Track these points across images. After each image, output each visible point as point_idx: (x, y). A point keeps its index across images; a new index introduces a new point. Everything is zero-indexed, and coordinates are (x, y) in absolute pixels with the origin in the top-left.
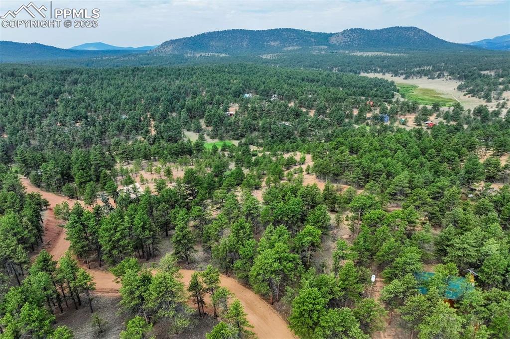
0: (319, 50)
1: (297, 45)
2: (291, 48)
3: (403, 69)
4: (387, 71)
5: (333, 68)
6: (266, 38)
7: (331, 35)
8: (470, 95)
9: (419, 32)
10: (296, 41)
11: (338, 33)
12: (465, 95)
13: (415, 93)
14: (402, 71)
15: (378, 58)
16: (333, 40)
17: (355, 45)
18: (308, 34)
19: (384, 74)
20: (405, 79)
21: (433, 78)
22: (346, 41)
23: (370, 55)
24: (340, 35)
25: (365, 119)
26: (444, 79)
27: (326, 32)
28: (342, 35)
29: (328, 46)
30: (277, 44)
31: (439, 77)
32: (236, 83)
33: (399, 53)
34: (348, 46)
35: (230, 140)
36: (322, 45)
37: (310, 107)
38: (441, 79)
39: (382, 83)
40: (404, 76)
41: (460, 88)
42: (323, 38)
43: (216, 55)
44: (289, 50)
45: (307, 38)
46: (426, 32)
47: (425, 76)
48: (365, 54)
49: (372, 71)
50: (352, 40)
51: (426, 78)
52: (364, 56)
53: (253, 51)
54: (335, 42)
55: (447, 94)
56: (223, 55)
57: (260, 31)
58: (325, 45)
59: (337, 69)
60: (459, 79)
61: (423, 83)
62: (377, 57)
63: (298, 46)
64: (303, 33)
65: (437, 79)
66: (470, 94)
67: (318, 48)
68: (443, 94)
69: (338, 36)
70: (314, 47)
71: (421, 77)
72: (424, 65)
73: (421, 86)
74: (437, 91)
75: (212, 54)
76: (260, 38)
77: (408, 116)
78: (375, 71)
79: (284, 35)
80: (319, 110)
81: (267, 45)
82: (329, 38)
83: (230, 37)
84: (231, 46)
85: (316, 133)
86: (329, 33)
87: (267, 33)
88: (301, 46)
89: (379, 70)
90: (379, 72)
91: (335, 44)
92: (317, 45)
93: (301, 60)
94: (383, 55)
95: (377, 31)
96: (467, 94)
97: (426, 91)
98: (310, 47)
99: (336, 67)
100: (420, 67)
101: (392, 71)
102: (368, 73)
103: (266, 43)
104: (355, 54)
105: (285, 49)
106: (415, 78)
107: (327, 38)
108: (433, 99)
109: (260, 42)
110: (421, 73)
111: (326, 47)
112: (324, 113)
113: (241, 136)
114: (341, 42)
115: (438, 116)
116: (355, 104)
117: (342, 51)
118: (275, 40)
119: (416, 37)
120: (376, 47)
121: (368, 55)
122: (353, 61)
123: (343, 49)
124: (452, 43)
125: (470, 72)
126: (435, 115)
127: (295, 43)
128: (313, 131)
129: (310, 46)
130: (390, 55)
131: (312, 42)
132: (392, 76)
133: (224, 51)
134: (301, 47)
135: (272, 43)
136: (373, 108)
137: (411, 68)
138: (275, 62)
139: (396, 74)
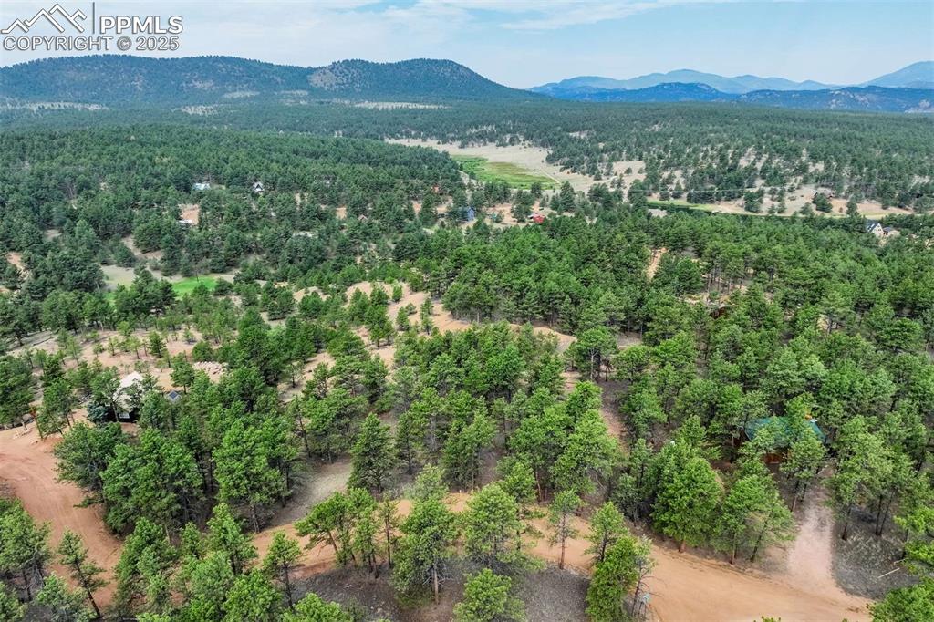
0: (294, 99)
1: (249, 88)
2: (237, 95)
3: (453, 131)
4: (427, 135)
5: (332, 131)
6: (183, 74)
7: (311, 71)
8: (569, 170)
9: (458, 69)
10: (247, 82)
11: (324, 67)
12: (561, 171)
13: (486, 170)
14: (452, 135)
15: (405, 113)
16: (316, 80)
17: (357, 90)
18: (268, 69)
19: (424, 140)
20: (462, 147)
21: (505, 145)
22: (340, 82)
23: (390, 107)
24: (327, 71)
25: (436, 217)
26: (520, 146)
27: (300, 66)
28: (331, 70)
29: (309, 90)
30: (210, 87)
31: (512, 142)
32: (168, 163)
33: (436, 104)
34: (346, 92)
35: (206, 274)
36: (297, 89)
37: (335, 202)
38: (516, 147)
39: (431, 155)
40: (459, 143)
41: (550, 160)
42: (298, 76)
43: (79, 106)
44: (235, 97)
45: (267, 76)
46: (468, 69)
47: (491, 141)
48: (382, 106)
49: (402, 135)
50: (350, 81)
51: (494, 145)
52: (380, 108)
53: (161, 99)
54: (320, 84)
55: (535, 170)
56: (93, 107)
57: (168, 60)
58: (302, 89)
59: (341, 132)
60: (543, 145)
61: (491, 154)
62: (404, 111)
63: (252, 90)
64: (257, 66)
65: (510, 147)
66: (567, 168)
67: (292, 94)
68: (528, 170)
69: (324, 73)
70: (282, 92)
71: (485, 144)
72: (482, 124)
73: (491, 159)
74: (520, 166)
75: (67, 104)
76: (170, 73)
77: (499, 207)
78: (408, 135)
79: (220, 69)
80: (353, 207)
81: (188, 88)
82: (309, 76)
83: (101, 70)
84: (109, 90)
85: (365, 247)
86: (306, 66)
87: (183, 64)
88: (258, 91)
89: (413, 133)
90: (415, 137)
91: (321, 88)
92: (288, 90)
93: (268, 117)
94: (410, 107)
95: (390, 65)
96: (564, 168)
97: (503, 166)
98: (276, 93)
99: (337, 129)
100: (477, 128)
101: (436, 134)
102: (397, 138)
103: (184, 85)
104: (362, 105)
105: (227, 96)
106: (476, 145)
107: (304, 77)
108: (518, 178)
109: (173, 83)
110: (484, 138)
111: (306, 93)
112: (364, 212)
113: (228, 265)
114: (331, 85)
115: (543, 205)
116: (413, 193)
117: (336, 101)
118: (204, 79)
119: (455, 78)
120: (394, 93)
121: (385, 107)
122: (365, 118)
123: (337, 96)
124: (510, 88)
125: (555, 134)
126: (537, 203)
127: (245, 86)
128: (359, 244)
129: (275, 90)
130: (422, 107)
131: (278, 83)
132: (439, 143)
133: (93, 98)
134: (258, 93)
135: (199, 85)
136: (442, 198)
137: (465, 130)
138: (217, 120)
139: (444, 139)
